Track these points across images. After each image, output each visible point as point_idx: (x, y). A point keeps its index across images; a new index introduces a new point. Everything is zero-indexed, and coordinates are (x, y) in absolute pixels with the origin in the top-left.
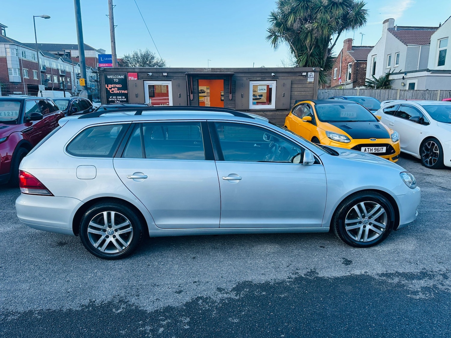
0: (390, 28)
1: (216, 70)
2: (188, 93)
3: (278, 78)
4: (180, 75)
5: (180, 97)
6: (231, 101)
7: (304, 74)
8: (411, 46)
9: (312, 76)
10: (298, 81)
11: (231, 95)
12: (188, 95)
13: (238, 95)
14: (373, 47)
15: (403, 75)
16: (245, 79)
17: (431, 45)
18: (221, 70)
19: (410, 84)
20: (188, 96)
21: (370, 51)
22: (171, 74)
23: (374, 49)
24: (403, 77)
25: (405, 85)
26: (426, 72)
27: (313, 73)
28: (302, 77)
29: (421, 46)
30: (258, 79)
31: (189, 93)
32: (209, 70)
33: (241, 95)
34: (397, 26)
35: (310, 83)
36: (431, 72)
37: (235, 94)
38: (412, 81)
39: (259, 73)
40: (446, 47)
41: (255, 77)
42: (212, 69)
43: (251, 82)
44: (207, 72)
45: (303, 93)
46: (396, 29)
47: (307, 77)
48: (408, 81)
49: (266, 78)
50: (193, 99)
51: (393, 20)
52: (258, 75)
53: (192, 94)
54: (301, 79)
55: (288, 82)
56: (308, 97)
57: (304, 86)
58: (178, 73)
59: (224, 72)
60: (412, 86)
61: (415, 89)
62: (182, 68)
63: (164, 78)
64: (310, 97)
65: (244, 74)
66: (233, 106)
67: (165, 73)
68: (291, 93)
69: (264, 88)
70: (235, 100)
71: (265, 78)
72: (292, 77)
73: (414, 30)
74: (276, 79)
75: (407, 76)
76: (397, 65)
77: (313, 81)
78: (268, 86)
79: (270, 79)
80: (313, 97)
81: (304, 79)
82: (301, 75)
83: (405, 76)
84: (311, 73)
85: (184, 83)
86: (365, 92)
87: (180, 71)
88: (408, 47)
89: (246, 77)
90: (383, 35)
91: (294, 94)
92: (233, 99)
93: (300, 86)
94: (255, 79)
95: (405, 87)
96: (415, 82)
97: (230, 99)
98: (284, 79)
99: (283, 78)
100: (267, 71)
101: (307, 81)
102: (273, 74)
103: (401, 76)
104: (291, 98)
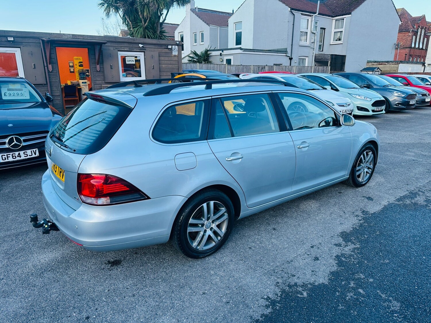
0: (192, 9)
1: (78, 37)
2: (45, 64)
3: (146, 50)
4: (31, 40)
5: (35, 68)
6: (98, 73)
7: (170, 47)
8: (213, 27)
9: (176, 49)
10: (164, 53)
11: (99, 66)
12: (45, 65)
13: (107, 66)
14: (178, 25)
15: (221, 52)
16: (112, 48)
17: (229, 27)
18: (84, 38)
19: (227, 60)
20: (46, 67)
21: (176, 28)
22: (18, 39)
23: (179, 27)
24: (221, 54)
25: (222, 61)
26: (239, 50)
27: (177, 47)
28: (167, 50)
29: (219, 27)
30: (126, 49)
31: (47, 63)
32: (69, 36)
33: (110, 66)
34: (198, 7)
35: (175, 56)
36: (243, 50)
37: (103, 65)
38: (228, 58)
39: (127, 43)
40: (241, 30)
41: (123, 47)
42: (73, 35)
43: (119, 53)
44: (67, 38)
45: (170, 66)
46: (197, 10)
47: (171, 50)
48: (225, 57)
49: (134, 49)
50: (52, 71)
51: (194, 2)
52: (126, 45)
53: (50, 64)
54: (167, 52)
55: (156, 54)
56: (174, 70)
57: (170, 58)
58: (29, 39)
59: (88, 40)
60: (229, 62)
61: (231, 64)
62: (34, 33)
63: (10, 44)
64: (176, 70)
65: (110, 43)
66: (102, 78)
67: (10, 38)
68: (159, 66)
69: (132, 59)
70: (103, 72)
71: (132, 49)
72: (158, 49)
73: (210, 13)
74: (144, 50)
75: (224, 53)
76: (203, 43)
77: (177, 54)
78: (136, 57)
79: (138, 50)
80: (179, 70)
81: (169, 52)
82: (166, 48)
83: (222, 53)
84: (174, 46)
85: (37, 51)
86: (203, 66)
87: (31, 35)
88: (210, 27)
89: (113, 47)
90: (187, 14)
91: (162, 66)
92: (102, 71)
93: (167, 59)
94: (123, 49)
95: (222, 62)
96: (231, 58)
97: (98, 71)
98: (151, 51)
99: (150, 49)
100: (134, 41)
101: (172, 54)
102: (141, 46)
103: (218, 53)
104: (160, 70)
